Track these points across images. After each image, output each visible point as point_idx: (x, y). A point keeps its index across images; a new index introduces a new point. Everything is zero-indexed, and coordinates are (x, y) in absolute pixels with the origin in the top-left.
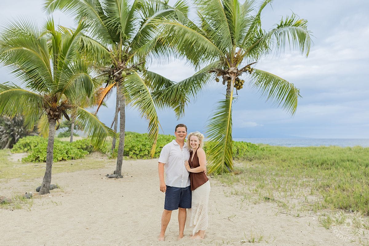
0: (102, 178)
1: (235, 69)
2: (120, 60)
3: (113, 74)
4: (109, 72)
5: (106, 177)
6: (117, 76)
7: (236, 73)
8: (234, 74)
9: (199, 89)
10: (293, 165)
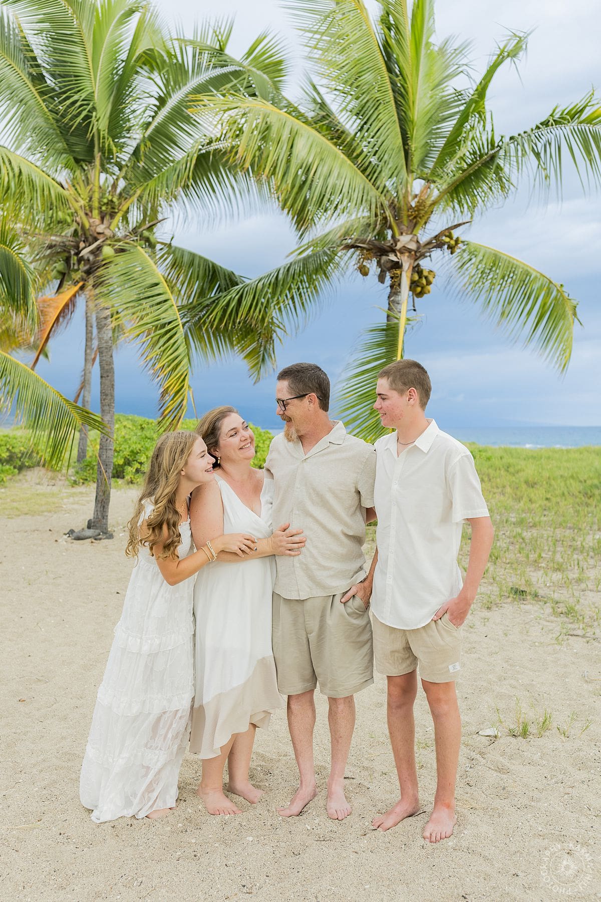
0: (56, 541)
1: (411, 240)
2: (96, 213)
3: (77, 254)
4: (65, 249)
5: (66, 537)
6: (88, 260)
7: (416, 252)
8: (410, 252)
9: (313, 295)
10: (557, 496)
